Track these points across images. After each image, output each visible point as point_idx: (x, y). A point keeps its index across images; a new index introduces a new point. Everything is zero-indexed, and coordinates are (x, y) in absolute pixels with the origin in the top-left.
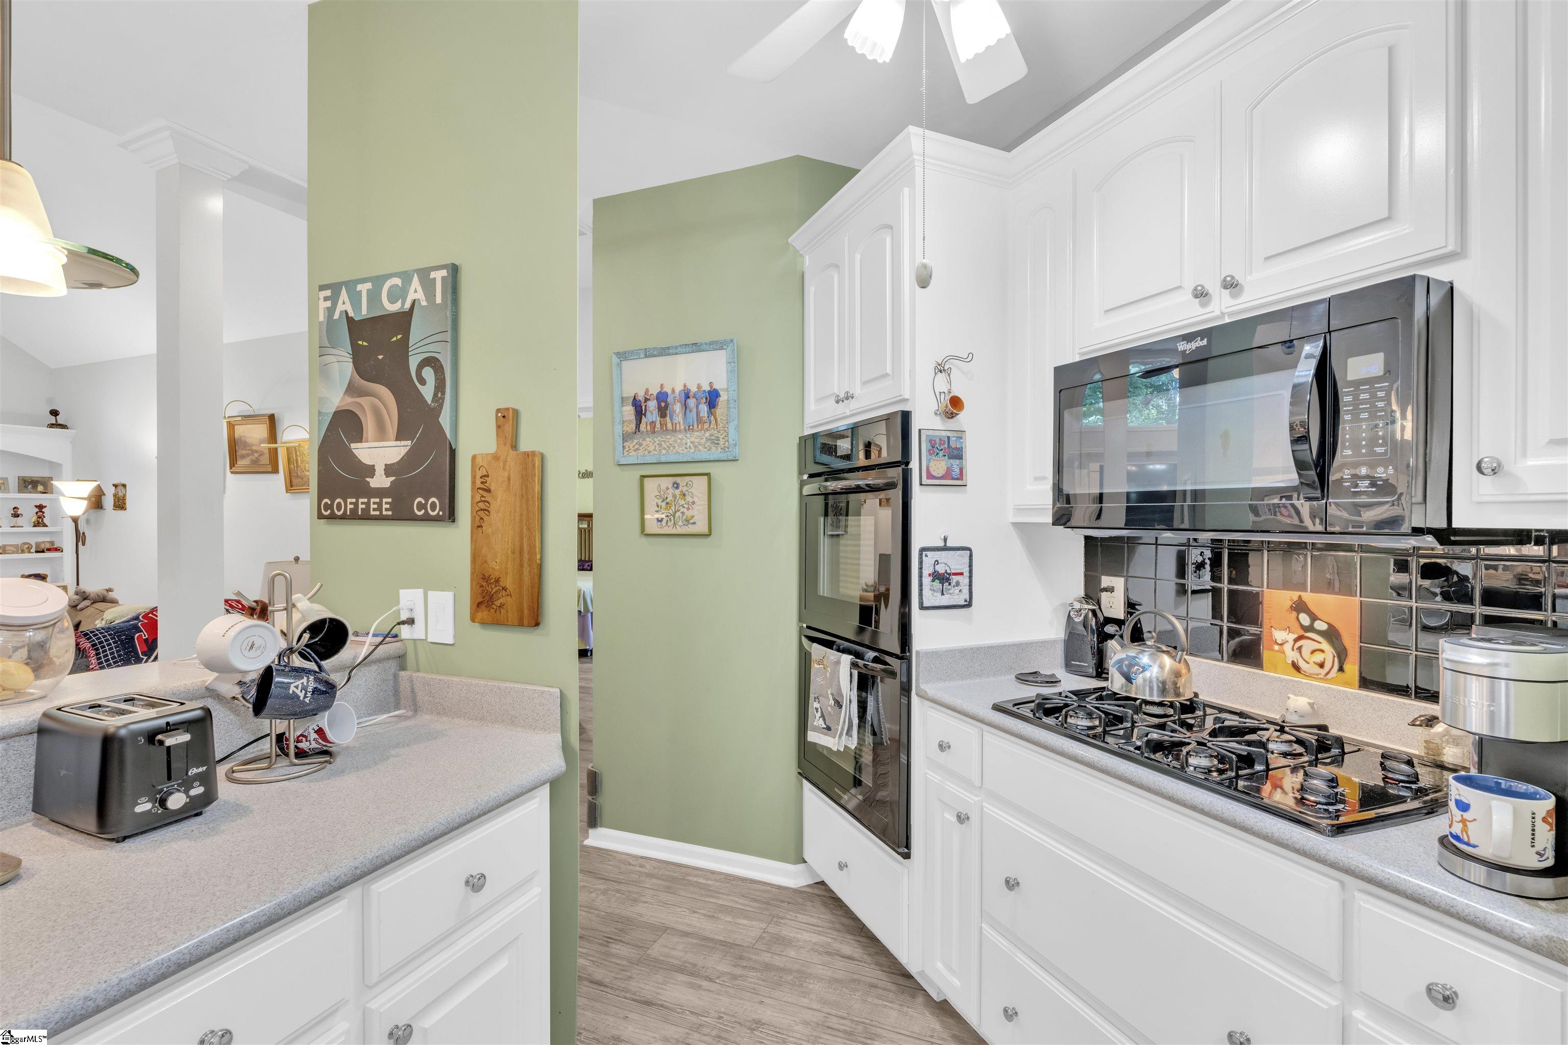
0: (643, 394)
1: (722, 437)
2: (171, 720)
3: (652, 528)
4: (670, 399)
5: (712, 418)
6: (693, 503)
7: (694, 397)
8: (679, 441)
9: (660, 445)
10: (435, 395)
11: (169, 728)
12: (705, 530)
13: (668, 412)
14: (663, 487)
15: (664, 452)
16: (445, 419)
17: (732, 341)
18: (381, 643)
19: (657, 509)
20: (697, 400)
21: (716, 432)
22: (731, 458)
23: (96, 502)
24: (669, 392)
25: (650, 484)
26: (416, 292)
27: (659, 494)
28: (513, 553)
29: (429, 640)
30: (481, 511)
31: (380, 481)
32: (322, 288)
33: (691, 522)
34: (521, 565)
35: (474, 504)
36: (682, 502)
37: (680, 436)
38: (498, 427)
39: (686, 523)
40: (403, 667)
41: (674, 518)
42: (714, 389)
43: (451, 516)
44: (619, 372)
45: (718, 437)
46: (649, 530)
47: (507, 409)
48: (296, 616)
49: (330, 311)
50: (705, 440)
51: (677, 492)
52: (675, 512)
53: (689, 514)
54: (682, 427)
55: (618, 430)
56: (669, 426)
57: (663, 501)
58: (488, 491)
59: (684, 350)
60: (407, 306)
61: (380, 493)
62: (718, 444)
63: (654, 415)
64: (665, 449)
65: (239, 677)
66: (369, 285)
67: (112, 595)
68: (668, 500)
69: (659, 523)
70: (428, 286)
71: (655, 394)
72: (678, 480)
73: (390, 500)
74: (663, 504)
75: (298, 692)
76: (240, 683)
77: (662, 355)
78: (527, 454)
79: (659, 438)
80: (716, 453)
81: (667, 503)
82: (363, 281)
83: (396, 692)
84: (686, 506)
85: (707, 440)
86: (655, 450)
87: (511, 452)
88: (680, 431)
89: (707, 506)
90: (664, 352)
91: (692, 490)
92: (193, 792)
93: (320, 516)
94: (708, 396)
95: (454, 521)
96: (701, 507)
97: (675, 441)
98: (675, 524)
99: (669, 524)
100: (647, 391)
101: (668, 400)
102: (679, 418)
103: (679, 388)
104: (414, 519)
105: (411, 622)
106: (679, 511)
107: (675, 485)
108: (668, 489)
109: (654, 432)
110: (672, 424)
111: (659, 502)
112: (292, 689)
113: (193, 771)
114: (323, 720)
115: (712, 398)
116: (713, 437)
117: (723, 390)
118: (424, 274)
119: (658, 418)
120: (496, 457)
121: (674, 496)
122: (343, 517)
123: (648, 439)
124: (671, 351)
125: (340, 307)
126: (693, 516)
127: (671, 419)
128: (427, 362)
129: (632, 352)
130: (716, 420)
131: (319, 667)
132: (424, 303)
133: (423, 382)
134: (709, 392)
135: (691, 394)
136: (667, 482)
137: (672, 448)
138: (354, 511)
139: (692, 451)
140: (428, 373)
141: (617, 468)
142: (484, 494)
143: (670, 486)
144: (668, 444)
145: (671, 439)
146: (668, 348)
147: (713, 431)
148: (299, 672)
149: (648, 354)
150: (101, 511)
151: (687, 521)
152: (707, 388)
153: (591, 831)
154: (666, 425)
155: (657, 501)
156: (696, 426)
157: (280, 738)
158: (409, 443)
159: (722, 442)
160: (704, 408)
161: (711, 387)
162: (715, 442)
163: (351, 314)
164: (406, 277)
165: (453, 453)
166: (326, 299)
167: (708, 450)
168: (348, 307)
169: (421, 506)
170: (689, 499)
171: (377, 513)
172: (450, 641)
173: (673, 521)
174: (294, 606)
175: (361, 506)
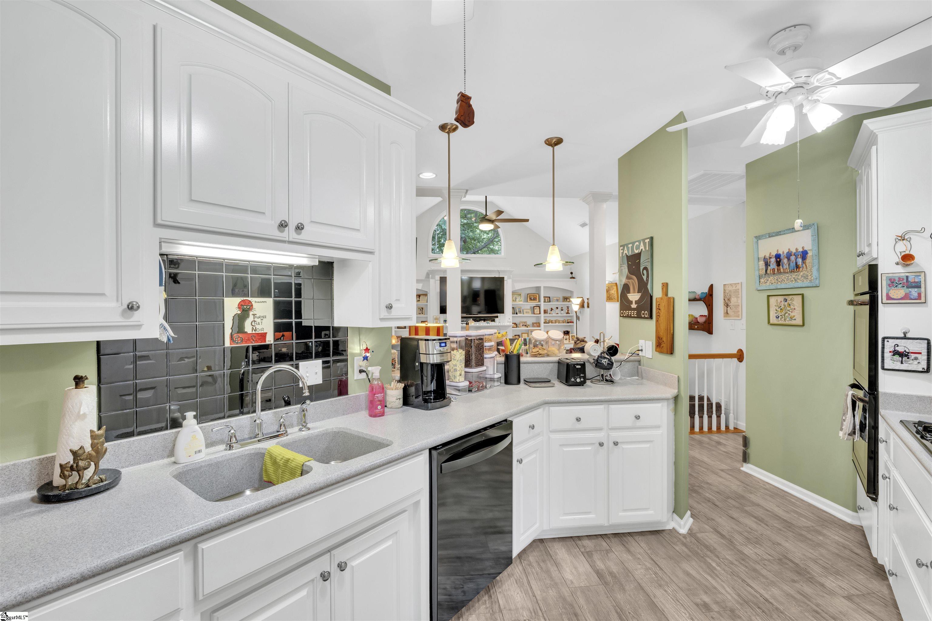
0: (768, 255)
1: (810, 274)
2: (578, 363)
3: (773, 320)
4: (782, 257)
5: (804, 265)
6: (795, 309)
7: (794, 255)
8: (787, 277)
9: (777, 280)
10: (647, 279)
11: (577, 364)
12: (801, 323)
13: (781, 263)
14: (779, 301)
15: (779, 283)
16: (649, 287)
17: (813, 224)
18: (631, 356)
19: (776, 312)
20: (796, 256)
21: (806, 272)
22: (814, 285)
23: (582, 306)
24: (781, 253)
25: (773, 300)
26: (642, 247)
27: (777, 304)
28: (666, 330)
29: (646, 357)
30: (658, 316)
31: (634, 306)
32: (621, 246)
33: (793, 318)
34: (667, 334)
35: (656, 313)
36: (789, 309)
37: (787, 275)
38: (662, 289)
39: (791, 319)
40: (640, 365)
41: (785, 316)
42: (805, 250)
43: (651, 317)
44: (757, 246)
45: (808, 275)
46: (771, 322)
47: (664, 283)
48: (606, 344)
49: (623, 253)
50: (800, 276)
51: (786, 303)
52: (785, 314)
53: (792, 314)
54: (788, 271)
55: (757, 273)
56: (782, 270)
57: (779, 308)
58: (660, 309)
59: (788, 232)
60: (640, 251)
61: (634, 309)
62: (808, 278)
63: (774, 266)
64: (780, 282)
65: (593, 358)
66: (631, 245)
67: (586, 339)
68: (781, 308)
69: (777, 319)
70: (645, 244)
71: (774, 254)
72: (786, 297)
73: (636, 312)
74: (779, 310)
75: (604, 362)
76: (594, 359)
77: (777, 235)
78: (670, 298)
79: (777, 277)
80: (806, 283)
81: (781, 309)
82: (630, 244)
83: (638, 372)
84: (791, 311)
85: (802, 276)
86: (775, 282)
87: (665, 297)
88: (787, 273)
89: (801, 311)
90: (778, 234)
91: (793, 302)
92: (581, 380)
93: (621, 316)
94: (801, 254)
95: (652, 319)
96: (798, 311)
97: (785, 278)
98: (785, 320)
99: (782, 319)
100: (770, 253)
101: (781, 257)
102: (786, 266)
103: (786, 251)
104: (642, 318)
105: (642, 350)
106: (787, 313)
107: (785, 300)
108: (781, 302)
109: (774, 274)
110: (783, 269)
111: (777, 308)
112: (603, 361)
113: (581, 375)
114: (611, 372)
115: (804, 255)
116: (805, 275)
117: (809, 250)
118: (644, 240)
119: (776, 267)
120: (661, 298)
121: (785, 305)
122: (625, 317)
123: (771, 277)
124: (781, 233)
125: (625, 252)
126: (794, 316)
127: (783, 267)
128: (645, 268)
129: (763, 236)
130: (806, 266)
131: (610, 358)
132: (644, 250)
133: (644, 275)
134: (802, 252)
135: (793, 254)
136: (781, 299)
137: (783, 281)
138: (628, 315)
139: (794, 282)
140: (645, 272)
141: (757, 292)
142: (659, 310)
143: (782, 300)
144: (781, 279)
145: (783, 277)
146: (780, 232)
147: (804, 272)
148: (605, 358)
149: (770, 235)
150: (584, 309)
151: (791, 318)
152: (800, 250)
153: (744, 464)
154: (780, 270)
155: (776, 308)
156: (795, 270)
157: (602, 375)
158: (640, 294)
159: (809, 277)
160: (800, 261)
161: (803, 249)
162: (806, 277)
163: (627, 254)
164: (639, 241)
165: (651, 297)
166: (622, 250)
167: (802, 282)
168: (626, 252)
169: (643, 314)
170: (792, 307)
171: (633, 316)
172: (651, 357)
173: (784, 318)
174: (605, 341)
175: (630, 313)
